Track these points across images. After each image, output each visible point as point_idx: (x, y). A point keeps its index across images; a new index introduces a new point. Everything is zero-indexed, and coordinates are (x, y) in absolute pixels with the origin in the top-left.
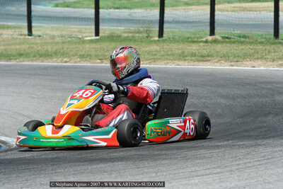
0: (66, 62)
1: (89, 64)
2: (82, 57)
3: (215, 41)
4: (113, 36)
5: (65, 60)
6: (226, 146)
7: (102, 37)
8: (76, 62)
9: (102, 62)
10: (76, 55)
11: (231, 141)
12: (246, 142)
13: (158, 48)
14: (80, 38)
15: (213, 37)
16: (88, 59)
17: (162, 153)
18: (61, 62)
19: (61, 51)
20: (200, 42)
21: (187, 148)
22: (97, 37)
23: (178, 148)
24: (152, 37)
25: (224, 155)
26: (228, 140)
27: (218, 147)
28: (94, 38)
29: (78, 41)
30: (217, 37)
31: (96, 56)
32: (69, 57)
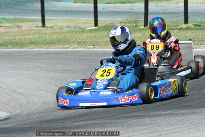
0: (66, 48)
1: (84, 50)
2: (79, 43)
3: (188, 29)
4: (108, 26)
5: (66, 46)
6: (166, 115)
7: (100, 27)
8: (74, 48)
9: (94, 48)
10: (75, 42)
11: (172, 111)
12: (184, 111)
13: (140, 35)
14: (83, 29)
15: (187, 25)
16: (84, 45)
17: (113, 122)
18: (63, 48)
19: (64, 39)
20: (175, 29)
21: (135, 116)
22: (96, 28)
23: (128, 117)
24: (139, 26)
25: (161, 122)
26: (172, 110)
27: (160, 115)
28: (94, 28)
29: (81, 30)
30: (190, 25)
31: (91, 42)
32: (69, 44)
